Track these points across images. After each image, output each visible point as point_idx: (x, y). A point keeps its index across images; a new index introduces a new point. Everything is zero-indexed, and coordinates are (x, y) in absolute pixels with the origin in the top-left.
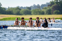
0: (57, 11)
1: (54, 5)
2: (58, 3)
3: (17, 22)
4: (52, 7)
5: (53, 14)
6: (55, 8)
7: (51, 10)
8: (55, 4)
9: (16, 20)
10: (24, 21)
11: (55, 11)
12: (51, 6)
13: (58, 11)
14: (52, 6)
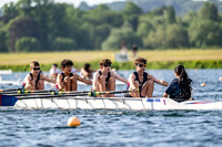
0: (27, 39)
1: (17, 18)
2: (33, 12)
3: (35, 79)
4: (8, 26)
5: (14, 50)
6: (20, 29)
7: (7, 35)
8: (21, 16)
9: (32, 71)
10: (71, 75)
11: (23, 40)
12: (6, 22)
13: (33, 40)
14: (11, 21)
